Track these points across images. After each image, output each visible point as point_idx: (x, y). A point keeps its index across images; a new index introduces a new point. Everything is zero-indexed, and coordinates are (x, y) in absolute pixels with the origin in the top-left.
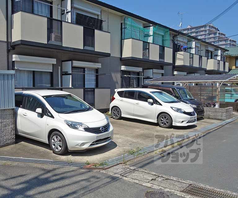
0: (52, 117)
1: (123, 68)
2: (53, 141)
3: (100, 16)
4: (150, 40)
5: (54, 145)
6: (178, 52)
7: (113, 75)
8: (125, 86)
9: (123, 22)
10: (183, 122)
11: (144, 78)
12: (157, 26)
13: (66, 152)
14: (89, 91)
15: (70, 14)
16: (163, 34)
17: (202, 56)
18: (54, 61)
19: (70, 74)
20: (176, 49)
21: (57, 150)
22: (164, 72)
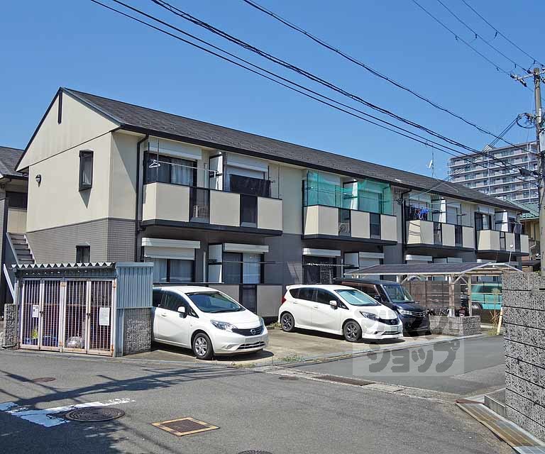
0: (197, 316)
1: (306, 251)
2: (197, 344)
3: (266, 175)
4: (354, 204)
5: (198, 349)
6: (411, 221)
7: (290, 267)
8: (310, 280)
9: (305, 178)
10: (376, 333)
11: (344, 268)
12: (366, 181)
13: (212, 355)
14: (250, 289)
15: (221, 177)
16: (380, 192)
17: (461, 226)
18: (196, 245)
19: (220, 263)
20: (409, 214)
21: (201, 355)
22: (383, 258)
